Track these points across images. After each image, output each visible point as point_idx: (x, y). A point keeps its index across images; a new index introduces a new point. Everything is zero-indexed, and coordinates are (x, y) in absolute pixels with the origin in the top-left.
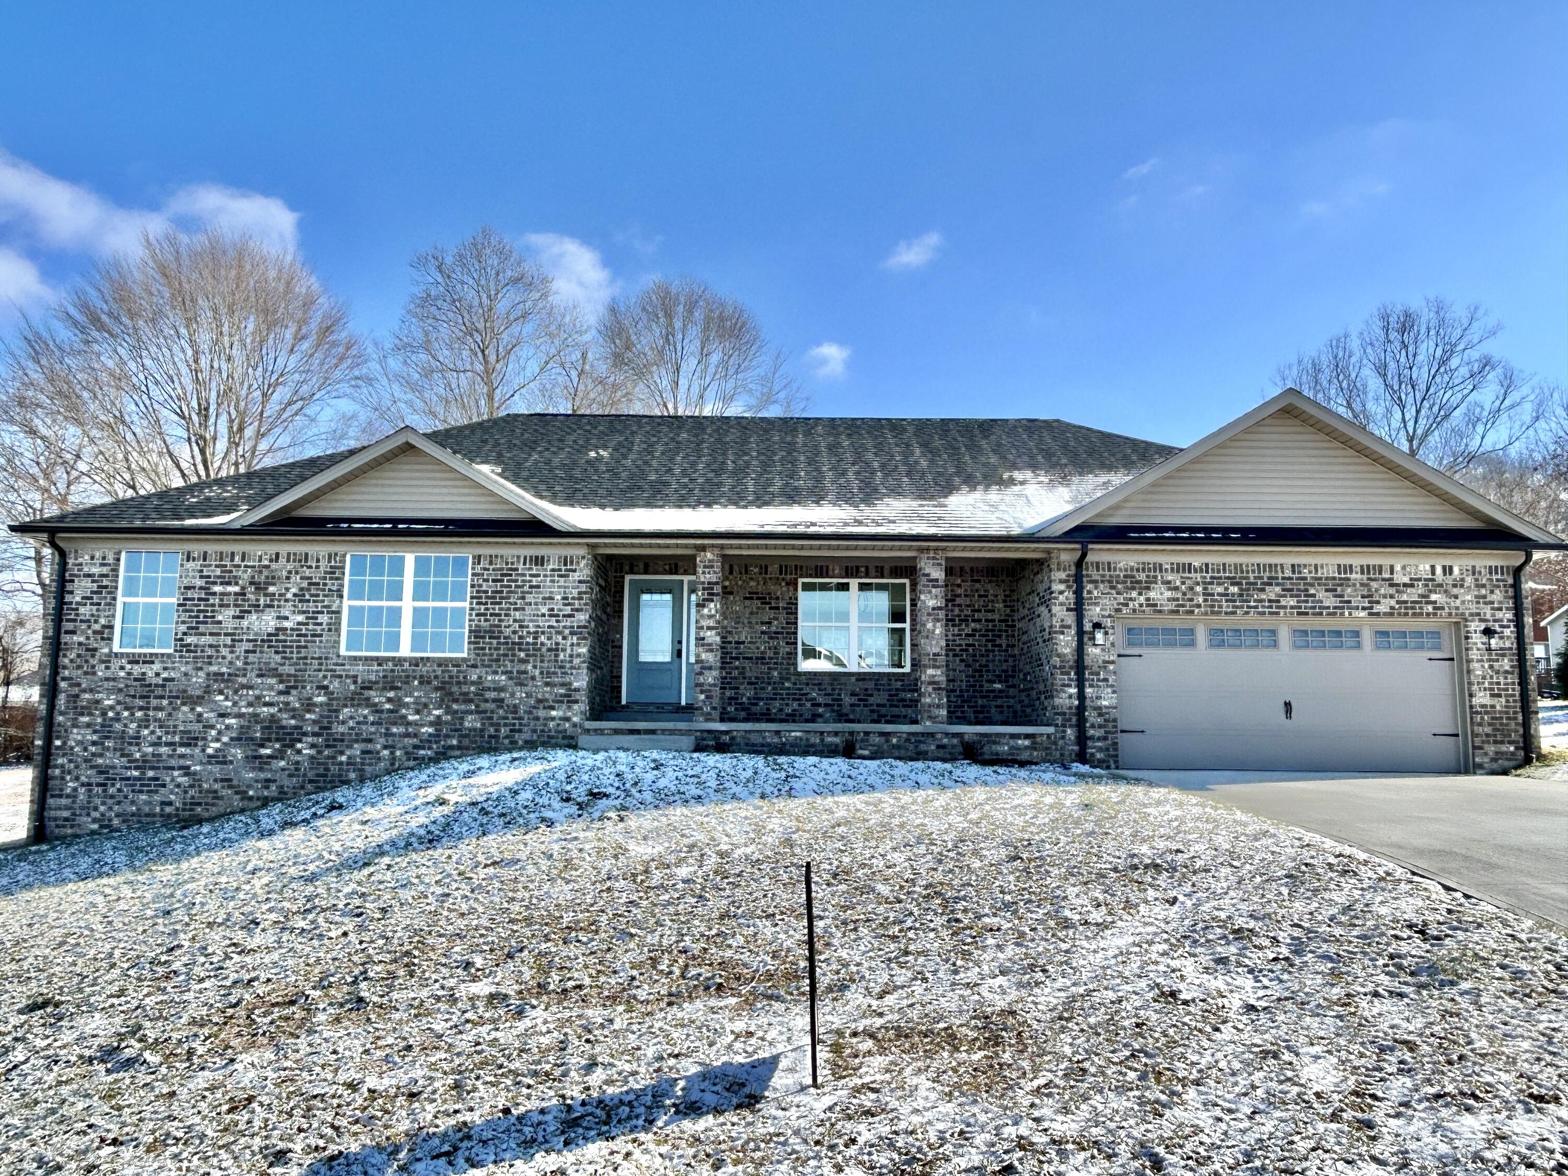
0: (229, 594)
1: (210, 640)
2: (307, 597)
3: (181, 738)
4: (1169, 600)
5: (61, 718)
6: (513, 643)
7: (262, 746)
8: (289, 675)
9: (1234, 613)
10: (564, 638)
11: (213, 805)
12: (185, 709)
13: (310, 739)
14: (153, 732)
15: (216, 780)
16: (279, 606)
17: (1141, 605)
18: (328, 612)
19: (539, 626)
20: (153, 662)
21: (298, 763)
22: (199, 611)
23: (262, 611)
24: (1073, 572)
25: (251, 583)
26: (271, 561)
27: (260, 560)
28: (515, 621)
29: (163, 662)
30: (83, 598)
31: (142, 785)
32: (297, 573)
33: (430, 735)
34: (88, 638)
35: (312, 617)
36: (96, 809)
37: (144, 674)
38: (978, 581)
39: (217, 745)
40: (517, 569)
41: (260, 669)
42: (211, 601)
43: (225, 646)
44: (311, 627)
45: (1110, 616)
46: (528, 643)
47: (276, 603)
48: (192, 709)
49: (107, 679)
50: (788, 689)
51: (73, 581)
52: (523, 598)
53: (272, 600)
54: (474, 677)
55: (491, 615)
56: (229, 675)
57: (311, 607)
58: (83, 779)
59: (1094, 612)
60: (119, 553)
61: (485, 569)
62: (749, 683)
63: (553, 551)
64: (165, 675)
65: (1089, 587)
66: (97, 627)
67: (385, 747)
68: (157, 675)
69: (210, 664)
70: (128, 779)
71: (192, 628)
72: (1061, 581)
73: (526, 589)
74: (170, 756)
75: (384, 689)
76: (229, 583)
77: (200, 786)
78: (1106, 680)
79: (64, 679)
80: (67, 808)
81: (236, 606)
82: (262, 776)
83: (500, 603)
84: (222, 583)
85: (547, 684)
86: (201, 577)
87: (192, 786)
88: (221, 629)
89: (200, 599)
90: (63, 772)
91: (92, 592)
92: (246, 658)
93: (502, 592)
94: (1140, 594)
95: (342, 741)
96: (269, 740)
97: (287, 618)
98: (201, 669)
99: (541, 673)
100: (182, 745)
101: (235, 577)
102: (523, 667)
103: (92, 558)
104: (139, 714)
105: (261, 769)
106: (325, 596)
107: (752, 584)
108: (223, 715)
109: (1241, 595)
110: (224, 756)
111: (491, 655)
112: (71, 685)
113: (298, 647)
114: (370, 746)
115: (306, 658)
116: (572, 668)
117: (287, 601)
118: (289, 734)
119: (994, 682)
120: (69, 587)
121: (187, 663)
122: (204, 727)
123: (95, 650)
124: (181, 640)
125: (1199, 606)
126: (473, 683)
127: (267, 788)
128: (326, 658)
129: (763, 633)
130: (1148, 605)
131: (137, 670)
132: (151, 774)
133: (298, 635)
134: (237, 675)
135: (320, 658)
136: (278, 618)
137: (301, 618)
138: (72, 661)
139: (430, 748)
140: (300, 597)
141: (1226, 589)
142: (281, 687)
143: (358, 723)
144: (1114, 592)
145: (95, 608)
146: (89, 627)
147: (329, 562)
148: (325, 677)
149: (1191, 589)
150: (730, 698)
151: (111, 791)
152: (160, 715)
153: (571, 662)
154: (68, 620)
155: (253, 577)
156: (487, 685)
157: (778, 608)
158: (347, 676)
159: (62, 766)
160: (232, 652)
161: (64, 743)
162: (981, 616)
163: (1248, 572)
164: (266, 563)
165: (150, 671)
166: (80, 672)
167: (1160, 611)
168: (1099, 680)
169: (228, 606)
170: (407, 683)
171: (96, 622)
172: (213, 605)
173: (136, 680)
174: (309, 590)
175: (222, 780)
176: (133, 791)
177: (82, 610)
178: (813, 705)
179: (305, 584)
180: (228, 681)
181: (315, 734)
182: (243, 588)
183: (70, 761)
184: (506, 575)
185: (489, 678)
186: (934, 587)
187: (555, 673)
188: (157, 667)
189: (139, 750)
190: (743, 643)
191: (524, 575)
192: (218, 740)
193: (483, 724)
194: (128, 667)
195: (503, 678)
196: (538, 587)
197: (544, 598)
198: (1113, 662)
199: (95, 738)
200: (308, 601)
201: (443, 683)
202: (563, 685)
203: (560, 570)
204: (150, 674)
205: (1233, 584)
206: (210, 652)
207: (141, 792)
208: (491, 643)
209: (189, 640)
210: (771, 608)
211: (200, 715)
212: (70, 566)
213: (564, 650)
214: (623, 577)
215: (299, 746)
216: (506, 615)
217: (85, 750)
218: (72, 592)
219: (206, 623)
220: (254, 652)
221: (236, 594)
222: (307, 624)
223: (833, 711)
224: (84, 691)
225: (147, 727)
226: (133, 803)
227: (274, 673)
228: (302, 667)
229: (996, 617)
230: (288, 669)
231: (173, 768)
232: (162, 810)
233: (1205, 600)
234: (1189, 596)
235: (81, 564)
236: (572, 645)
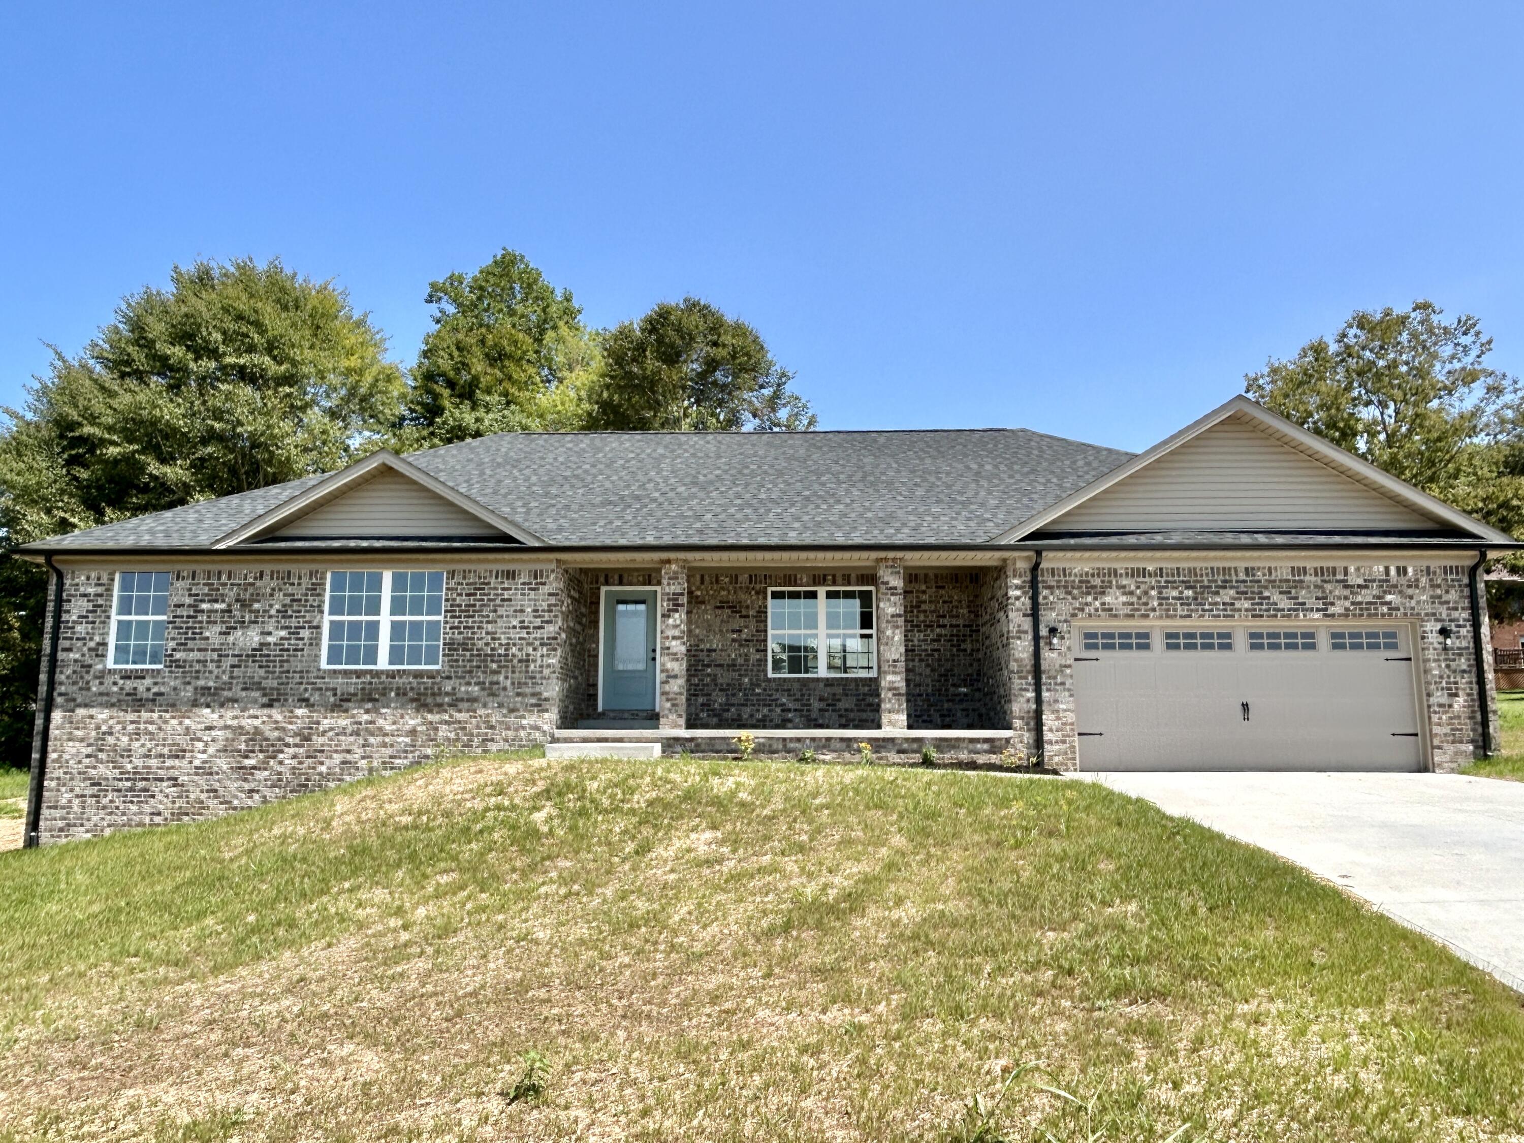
0: (217, 611)
1: (196, 655)
2: (290, 613)
3: (170, 751)
4: (1124, 604)
5: (57, 732)
6: (486, 655)
7: (247, 757)
8: (272, 689)
9: (1190, 616)
10: (535, 649)
11: (201, 814)
12: (174, 722)
13: (291, 751)
14: (143, 745)
15: (202, 791)
16: (263, 622)
17: (1097, 610)
18: (309, 628)
19: (509, 638)
20: (143, 678)
21: (280, 773)
22: (187, 628)
23: (247, 627)
24: (1029, 578)
25: (237, 601)
26: (255, 578)
27: (245, 579)
28: (487, 633)
29: (153, 677)
30: (79, 617)
31: (133, 796)
32: (280, 590)
33: (406, 745)
34: (83, 655)
35: (294, 632)
36: (89, 820)
37: (135, 689)
38: (943, 587)
39: (204, 756)
40: (489, 583)
41: (245, 683)
42: (200, 618)
43: (212, 661)
44: (293, 642)
45: (1066, 621)
46: (500, 655)
47: (260, 619)
48: (181, 723)
49: (101, 694)
50: (759, 694)
51: (70, 601)
52: (495, 611)
53: (256, 617)
54: (449, 689)
55: (465, 628)
56: (216, 688)
57: (293, 623)
58: (78, 791)
59: (1049, 617)
60: (113, 573)
61: (459, 584)
62: (721, 690)
63: (523, 565)
64: (155, 689)
65: (1045, 592)
66: (92, 644)
67: (363, 758)
68: (148, 689)
69: (197, 678)
70: (119, 791)
71: (182, 644)
72: (1017, 587)
73: (498, 602)
74: (158, 768)
75: (362, 700)
76: (216, 601)
77: (187, 797)
78: (1063, 684)
79: (60, 694)
80: (63, 818)
81: (223, 622)
82: (246, 786)
83: (473, 617)
84: (209, 601)
85: (518, 694)
86: (190, 595)
87: (180, 797)
88: (208, 644)
89: (188, 617)
90: (59, 785)
91: (88, 611)
92: (232, 672)
93: (474, 605)
94: (1096, 599)
95: (323, 751)
96: (253, 751)
97: (270, 633)
98: (189, 683)
99: (513, 683)
100: (170, 757)
101: (222, 595)
102: (495, 678)
103: (88, 578)
104: (131, 728)
105: (245, 780)
106: (306, 611)
107: (724, 593)
108: (210, 728)
109: (1195, 599)
110: (210, 768)
111: (465, 666)
112: (67, 701)
113: (281, 661)
114: (349, 757)
115: (288, 672)
116: (542, 678)
117: (270, 617)
118: (273, 745)
119: (960, 686)
120: (66, 606)
121: (176, 678)
122: (192, 740)
123: (90, 666)
124: (171, 655)
125: (1154, 610)
126: (447, 694)
127: (251, 797)
128: (307, 672)
129: (734, 640)
130: (1104, 610)
131: (129, 685)
132: (141, 784)
133: (281, 650)
134: (224, 689)
135: (302, 672)
136: (262, 633)
137: (283, 633)
138: (68, 677)
139: (406, 758)
140: (283, 612)
141: (1181, 593)
142: (265, 700)
143: (337, 734)
144: (1069, 597)
145: (90, 626)
146: (85, 644)
147: (311, 578)
148: (306, 690)
149: (1146, 593)
150: (703, 705)
151: (105, 801)
152: (151, 728)
153: (541, 672)
154: (65, 638)
155: (239, 595)
156: (459, 696)
157: (747, 616)
158: (327, 689)
159: (58, 779)
160: (218, 667)
161: (60, 756)
162: (946, 621)
163: (1202, 576)
164: (251, 580)
165: (141, 686)
166: (75, 688)
167: (1116, 616)
168: (1056, 684)
169: (215, 622)
170: (384, 695)
171: (91, 639)
172: (201, 622)
173: (128, 694)
174: (291, 606)
175: (208, 791)
176: (124, 802)
177: (79, 628)
178: (783, 711)
179: (288, 600)
180: (214, 694)
181: (296, 745)
182: (229, 605)
183: (65, 773)
184: (479, 589)
185: (463, 689)
186: (892, 594)
187: (526, 684)
188: (148, 682)
189: (131, 762)
190: (715, 650)
191: (496, 589)
192: (204, 752)
193: (457, 734)
194: (121, 682)
195: (476, 688)
196: (510, 600)
197: (515, 611)
198: (1069, 666)
199: (89, 750)
200: (291, 617)
201: (418, 694)
202: (533, 695)
203: (530, 583)
204: (141, 689)
205: (1187, 588)
206: (197, 667)
207: (132, 802)
208: (464, 655)
209: (178, 655)
210: (741, 617)
211: (187, 728)
212: (67, 587)
213: (534, 661)
214: (599, 589)
215: (281, 756)
216: (479, 628)
217: (80, 762)
218: (68, 612)
219: (194, 639)
220: (239, 666)
221: (223, 611)
222: (289, 639)
223: (801, 716)
224: (79, 706)
225: (137, 740)
226: (124, 814)
227: (258, 686)
228: (284, 680)
229: (961, 622)
230: (271, 683)
231: (162, 780)
232: (151, 820)
233: (1160, 604)
234: (1144, 600)
235: (77, 585)
236: (542, 656)
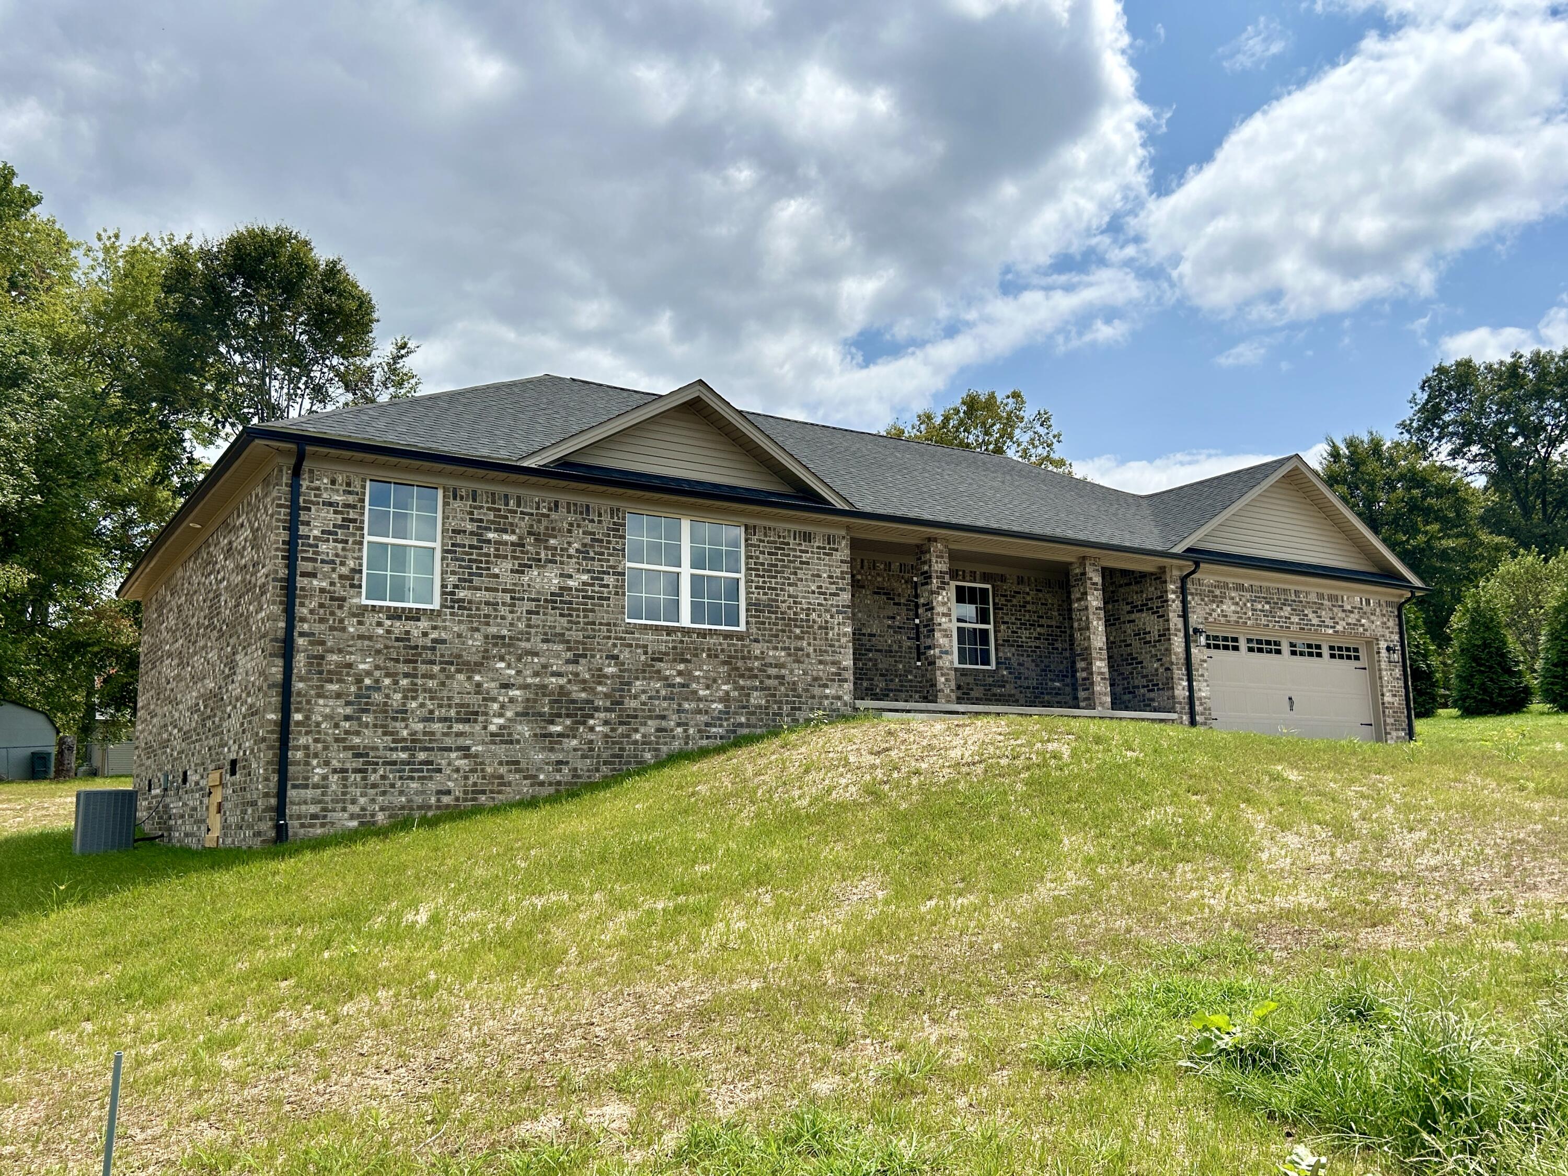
0: (506, 543)
1: (488, 596)
2: (592, 554)
3: (458, 713)
5: (301, 685)
6: (790, 619)
7: (552, 722)
8: (577, 642)
10: (832, 617)
11: (499, 792)
12: (461, 677)
13: (602, 715)
14: (422, 705)
15: (501, 763)
16: (562, 563)
17: (1219, 616)
18: (614, 574)
19: (810, 603)
20: (418, 620)
21: (591, 742)
22: (470, 561)
23: (544, 567)
24: (1179, 585)
25: (530, 533)
26: (550, 509)
27: (538, 508)
28: (789, 596)
29: (431, 619)
30: (323, 532)
31: (412, 771)
32: (579, 526)
33: (720, 712)
34: (332, 584)
35: (597, 578)
36: (354, 802)
37: (407, 633)
39: (501, 721)
40: (788, 544)
41: (546, 634)
42: (485, 550)
43: (504, 604)
44: (597, 588)
46: (802, 620)
47: (558, 558)
48: (469, 678)
49: (361, 637)
51: (309, 509)
52: (795, 573)
53: (553, 555)
54: (757, 652)
55: (769, 588)
56: (511, 638)
57: (596, 566)
58: (335, 763)
59: (1194, 619)
60: (364, 480)
61: (761, 541)
63: (818, 528)
64: (434, 635)
65: (1190, 598)
66: (344, 570)
67: (679, 725)
68: (425, 634)
69: (488, 624)
70: (394, 763)
71: (465, 580)
72: (1174, 592)
73: (797, 564)
74: (444, 734)
75: (675, 660)
76: (505, 531)
77: (483, 770)
79: (302, 634)
80: (315, 802)
81: (514, 558)
82: (553, 757)
83: (776, 577)
84: (496, 530)
85: (821, 662)
86: (472, 520)
87: (473, 771)
88: (499, 584)
89: (471, 547)
90: (307, 756)
91: (335, 526)
92: (529, 619)
93: (776, 566)
94: (1218, 606)
95: (636, 717)
96: (559, 716)
97: (570, 577)
98: (477, 630)
99: (815, 650)
100: (459, 720)
101: (511, 524)
102: (799, 644)
103: (333, 482)
104: (404, 682)
105: (552, 750)
106: (609, 555)
108: (506, 686)
109: (1271, 612)
110: (510, 735)
111: (771, 630)
112: (311, 643)
113: (584, 610)
114: (664, 724)
115: (594, 623)
116: (840, 647)
117: (570, 557)
118: (581, 709)
120: (303, 516)
121: (460, 622)
122: (484, 699)
123: (343, 599)
124: (453, 593)
125: (1249, 618)
126: (756, 658)
127: (560, 771)
128: (615, 625)
131: (399, 627)
132: (422, 756)
133: (583, 597)
134: (520, 640)
135: (609, 624)
136: (561, 575)
137: (585, 577)
138: (312, 612)
139: (721, 726)
140: (583, 552)
141: (1263, 606)
142: (569, 655)
143: (650, 698)
144: (1204, 603)
145: (340, 546)
146: (334, 570)
147: (612, 518)
148: (615, 645)
149: (1245, 604)
151: (373, 778)
152: (430, 683)
153: (839, 641)
154: (304, 559)
155: (531, 526)
156: (768, 660)
157: (899, 604)
158: (637, 646)
159: (306, 747)
160: (511, 612)
161: (307, 718)
163: (1274, 593)
164: (545, 511)
165: (416, 629)
166: (323, 627)
167: (1229, 621)
168: (1200, 676)
169: (506, 557)
170: (696, 655)
171: (343, 564)
172: (488, 555)
173: (397, 639)
174: (592, 546)
175: (508, 763)
176: (401, 778)
177: (323, 547)
179: (588, 540)
180: (509, 645)
181: (607, 710)
182: (521, 538)
183: (316, 741)
184: (780, 549)
185: (771, 653)
186: (1096, 589)
187: (826, 651)
188: (424, 624)
189: (406, 727)
190: (874, 635)
191: (795, 550)
192: (501, 715)
193: (768, 701)
194: (389, 622)
195: (783, 654)
196: (808, 563)
197: (813, 575)
198: (1205, 661)
199: (349, 710)
200: (593, 559)
201: (729, 657)
202: (833, 663)
203: (824, 548)
204: (415, 633)
205: (1267, 603)
206: (486, 610)
207: (412, 778)
208: (770, 618)
209: (462, 594)
210: (895, 604)
211: (479, 685)
212: (303, 489)
213: (832, 629)
215: (591, 722)
216: (782, 590)
217: (337, 726)
218: (308, 524)
219: (481, 575)
220: (538, 613)
221: (513, 544)
222: (593, 585)
224: (331, 651)
225: (414, 698)
226: (401, 793)
227: (560, 638)
228: (590, 633)
230: (575, 635)
231: (449, 749)
232: (438, 800)
234: (1244, 610)
235: (318, 489)
236: (839, 624)
